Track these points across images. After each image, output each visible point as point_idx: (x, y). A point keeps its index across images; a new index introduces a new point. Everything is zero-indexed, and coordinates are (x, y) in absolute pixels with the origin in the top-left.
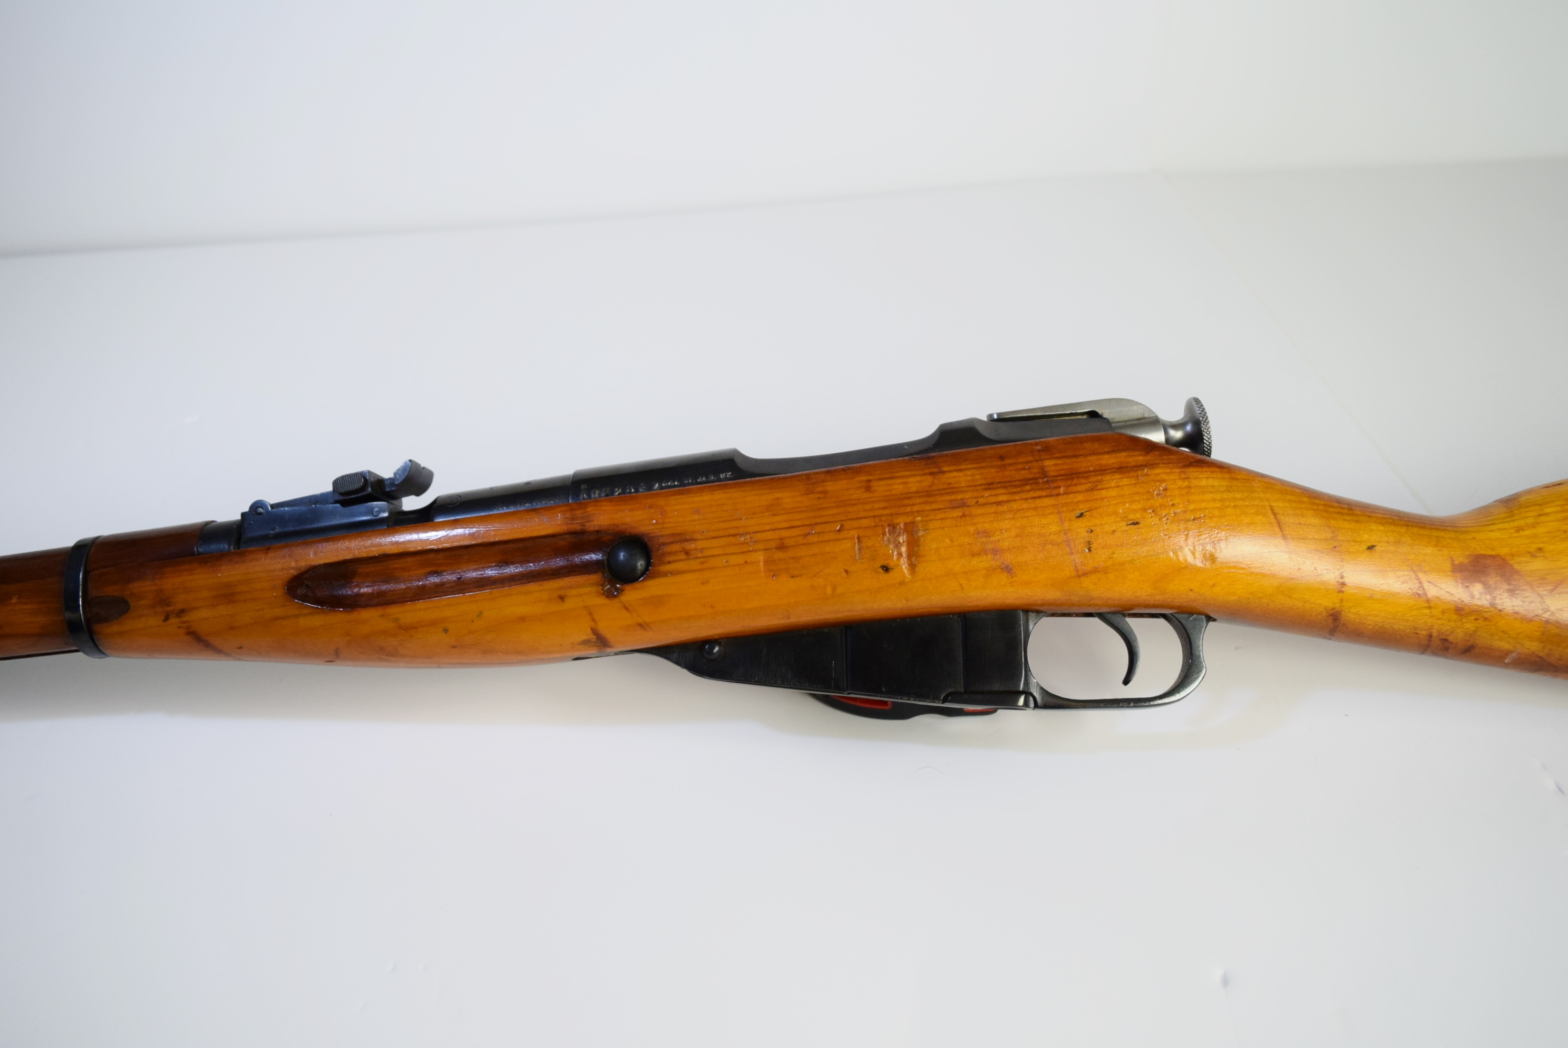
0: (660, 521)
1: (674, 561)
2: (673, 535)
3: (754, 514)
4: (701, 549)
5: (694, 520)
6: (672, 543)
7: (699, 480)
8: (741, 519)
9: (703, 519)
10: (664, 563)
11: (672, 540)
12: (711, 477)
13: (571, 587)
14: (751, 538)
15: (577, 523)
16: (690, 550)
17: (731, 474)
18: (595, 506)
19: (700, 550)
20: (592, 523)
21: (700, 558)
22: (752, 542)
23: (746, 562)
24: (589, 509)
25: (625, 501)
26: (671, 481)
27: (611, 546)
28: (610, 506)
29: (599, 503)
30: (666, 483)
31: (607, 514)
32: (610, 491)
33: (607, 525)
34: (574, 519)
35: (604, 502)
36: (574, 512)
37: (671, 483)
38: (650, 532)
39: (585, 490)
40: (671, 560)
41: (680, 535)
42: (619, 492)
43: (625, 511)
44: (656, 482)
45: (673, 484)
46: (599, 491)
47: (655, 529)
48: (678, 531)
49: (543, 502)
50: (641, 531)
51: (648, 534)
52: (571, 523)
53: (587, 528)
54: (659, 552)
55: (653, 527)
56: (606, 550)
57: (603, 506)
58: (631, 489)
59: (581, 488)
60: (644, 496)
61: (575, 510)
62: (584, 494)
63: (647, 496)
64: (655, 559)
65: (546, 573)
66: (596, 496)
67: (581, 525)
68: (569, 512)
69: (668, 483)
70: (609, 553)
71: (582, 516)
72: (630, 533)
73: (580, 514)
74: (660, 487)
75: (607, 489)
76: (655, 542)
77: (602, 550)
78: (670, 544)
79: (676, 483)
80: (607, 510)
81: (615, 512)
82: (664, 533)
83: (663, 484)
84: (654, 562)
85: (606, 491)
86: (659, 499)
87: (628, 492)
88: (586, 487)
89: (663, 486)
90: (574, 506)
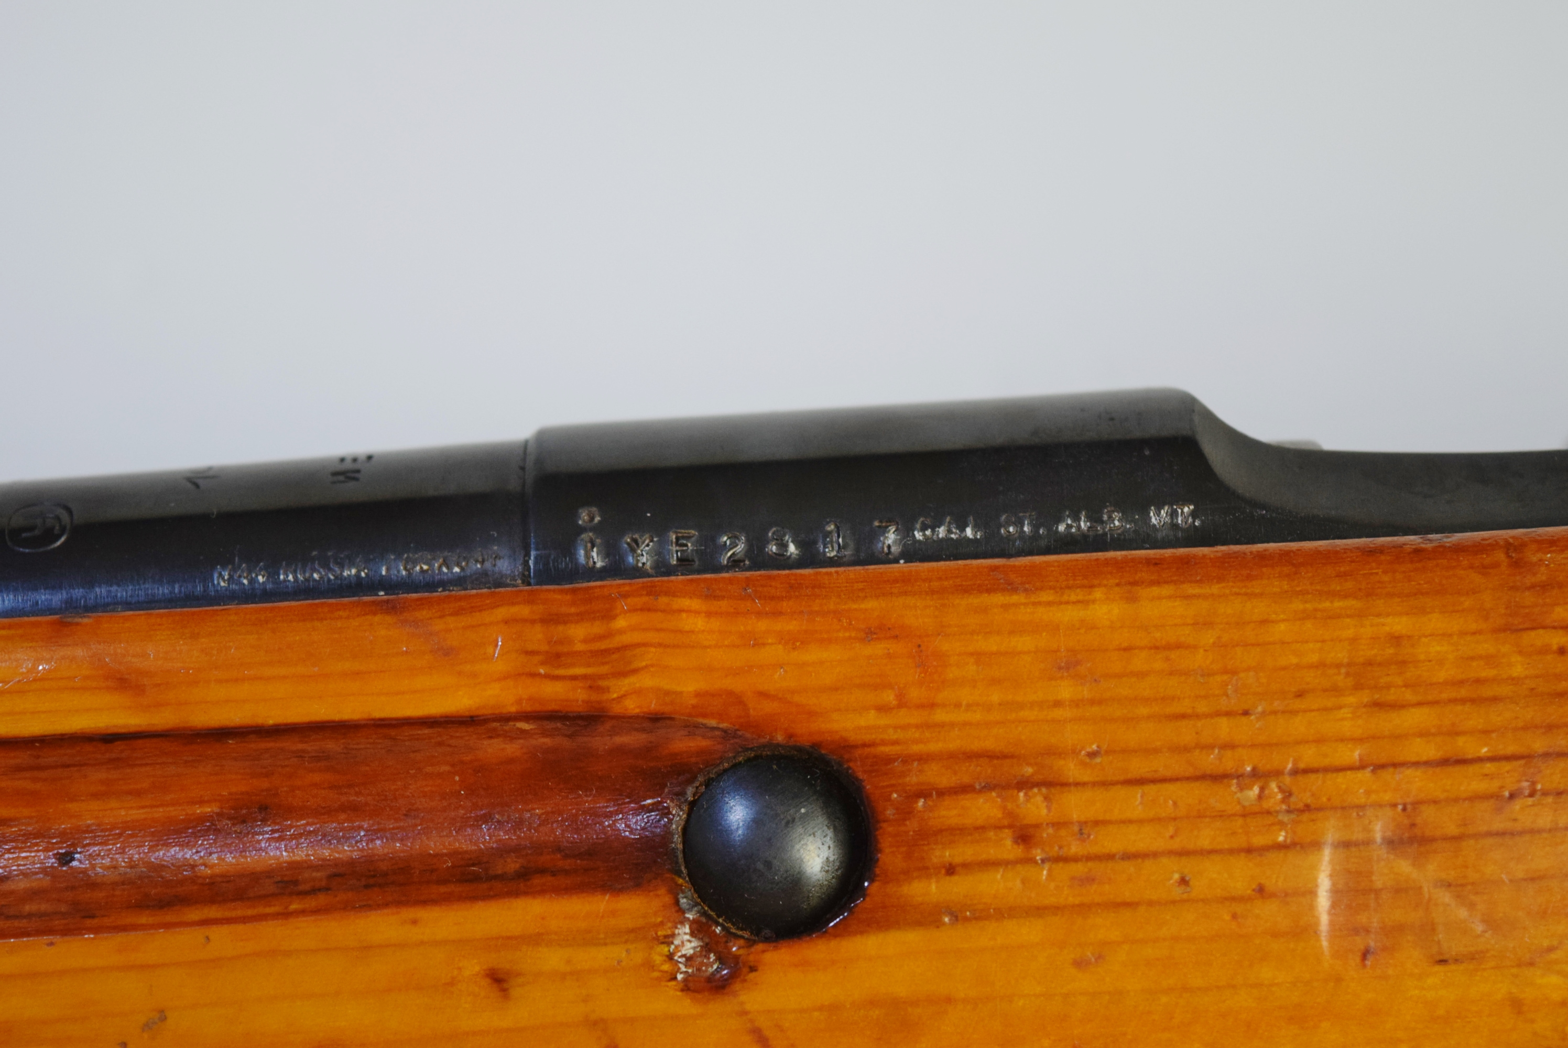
0: (915, 694)
1: (967, 866)
2: (970, 756)
3: (1300, 695)
4: (1083, 824)
5: (1058, 704)
6: (964, 789)
7: (1062, 528)
8: (1246, 713)
9: (1092, 702)
10: (925, 871)
11: (966, 780)
12: (1111, 519)
13: (536, 939)
14: (1288, 794)
15: (574, 678)
16: (1037, 826)
17: (1194, 514)
18: (647, 609)
19: (1076, 828)
20: (627, 684)
21: (1075, 859)
22: (1289, 811)
23: (1261, 890)
24: (621, 623)
25: (772, 598)
26: (949, 523)
27: (701, 779)
28: (709, 614)
29: (663, 600)
30: (930, 530)
31: (693, 647)
32: (703, 548)
33: (698, 694)
34: (558, 656)
35: (684, 597)
36: (561, 628)
37: (952, 530)
38: (874, 736)
39: (593, 529)
40: (958, 860)
41: (998, 758)
42: (738, 553)
43: (770, 641)
44: (887, 522)
45: (960, 535)
46: (653, 538)
47: (896, 728)
48: (990, 744)
49: (418, 568)
50: (837, 732)
51: (864, 745)
52: (547, 676)
53: (614, 699)
54: (905, 825)
55: (884, 720)
56: (682, 793)
57: (681, 611)
58: (785, 546)
59: (580, 522)
60: (847, 583)
61: (565, 623)
62: (593, 547)
63: (863, 584)
64: (887, 850)
65: (432, 871)
66: (644, 564)
67: (590, 687)
68: (538, 627)
69: (939, 527)
70: (692, 804)
71: (591, 651)
72: (791, 736)
73: (585, 641)
74: (904, 545)
75: (686, 531)
76: (893, 782)
77: (666, 790)
78: (956, 793)
79: (972, 533)
80: (693, 632)
81: (726, 643)
82: (934, 747)
83: (916, 533)
84: (880, 863)
85: (685, 542)
86: (910, 601)
87: (775, 553)
88: (597, 519)
89: (919, 541)
90: (558, 596)
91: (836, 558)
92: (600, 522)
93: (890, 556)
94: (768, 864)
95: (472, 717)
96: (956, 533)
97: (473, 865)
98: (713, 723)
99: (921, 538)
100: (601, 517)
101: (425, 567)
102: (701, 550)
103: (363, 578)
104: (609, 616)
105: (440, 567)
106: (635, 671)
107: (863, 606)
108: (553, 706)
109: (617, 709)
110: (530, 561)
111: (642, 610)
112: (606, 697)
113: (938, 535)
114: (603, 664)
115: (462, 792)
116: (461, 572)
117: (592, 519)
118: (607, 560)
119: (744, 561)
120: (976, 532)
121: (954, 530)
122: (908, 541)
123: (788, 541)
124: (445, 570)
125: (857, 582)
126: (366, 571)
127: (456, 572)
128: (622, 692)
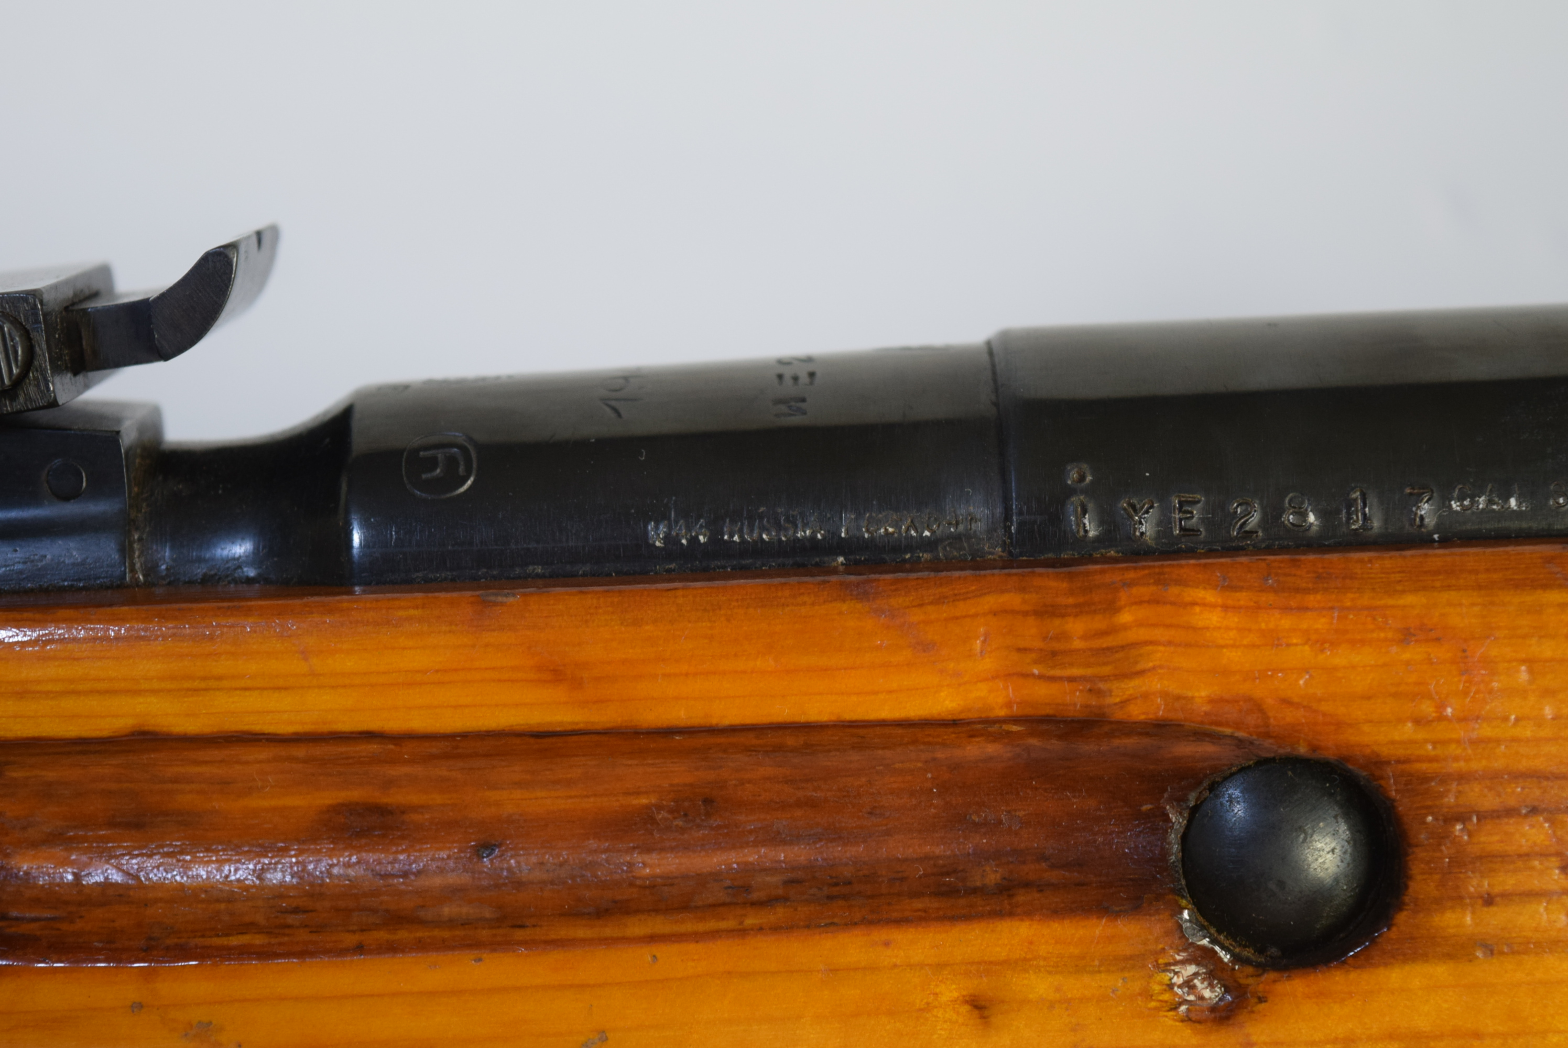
0: (1455, 707)
1: (1507, 897)
2: (1517, 776)
6: (1510, 812)
10: (1458, 900)
11: (1512, 802)
13: (1022, 964)
15: (1071, 679)
18: (1155, 601)
20: (1131, 687)
24: (1126, 617)
25: (1297, 590)
26: (1491, 490)
27: (1206, 784)
28: (1226, 608)
29: (1174, 590)
30: (1469, 500)
31: (1208, 646)
32: (1210, 516)
33: (1211, 701)
34: (1054, 654)
35: (1197, 587)
36: (1057, 622)
37: (1494, 500)
38: (1409, 752)
39: (1084, 491)
40: (1497, 890)
41: (1547, 778)
42: (1249, 523)
43: (1295, 641)
44: (1420, 488)
45: (1502, 507)
46: (1153, 504)
47: (1435, 743)
48: (1539, 764)
49: (882, 530)
50: (1368, 746)
51: (1398, 762)
52: (1041, 677)
53: (1116, 704)
54: (1441, 851)
55: (1421, 735)
56: (1184, 799)
57: (1194, 604)
58: (1304, 515)
59: (1069, 482)
60: (1383, 573)
61: (1063, 616)
62: (1084, 512)
63: (1401, 575)
64: (1419, 877)
65: (903, 879)
66: (1142, 534)
67: (1090, 690)
68: (1031, 620)
69: (1480, 497)
70: (1194, 810)
71: (1091, 649)
72: (1315, 748)
73: (1084, 637)
74: (1440, 516)
75: (1191, 496)
76: (1429, 803)
77: (1166, 795)
78: (1499, 817)
79: (1516, 505)
80: (1207, 628)
81: (1245, 642)
82: (1476, 766)
83: (1453, 502)
84: (1411, 890)
85: (1190, 509)
86: (1453, 595)
87: (1291, 523)
88: (1089, 478)
89: (1456, 512)
90: (1053, 584)
91: (1361, 531)
92: (1092, 482)
93: (1423, 530)
94: (1281, 884)
95: (954, 720)
96: (1497, 504)
97: (948, 874)
98: (1228, 731)
99: (1458, 508)
100: (1093, 477)
101: (891, 530)
102: (1208, 518)
103: (819, 540)
104: (1112, 608)
105: (908, 530)
106: (1141, 673)
107: (1401, 602)
108: (1049, 711)
109: (1119, 715)
110: (1013, 528)
111: (1149, 602)
112: (1109, 700)
113: (1478, 506)
114: (1105, 664)
115: (935, 790)
116: (931, 535)
117: (1082, 478)
118: (1101, 528)
119: (1257, 532)
120: (1521, 503)
121: (1496, 499)
122: (1444, 512)
123: (1306, 510)
124: (913, 533)
125: (1394, 573)
126: (822, 532)
127: (926, 536)
128: (1125, 697)
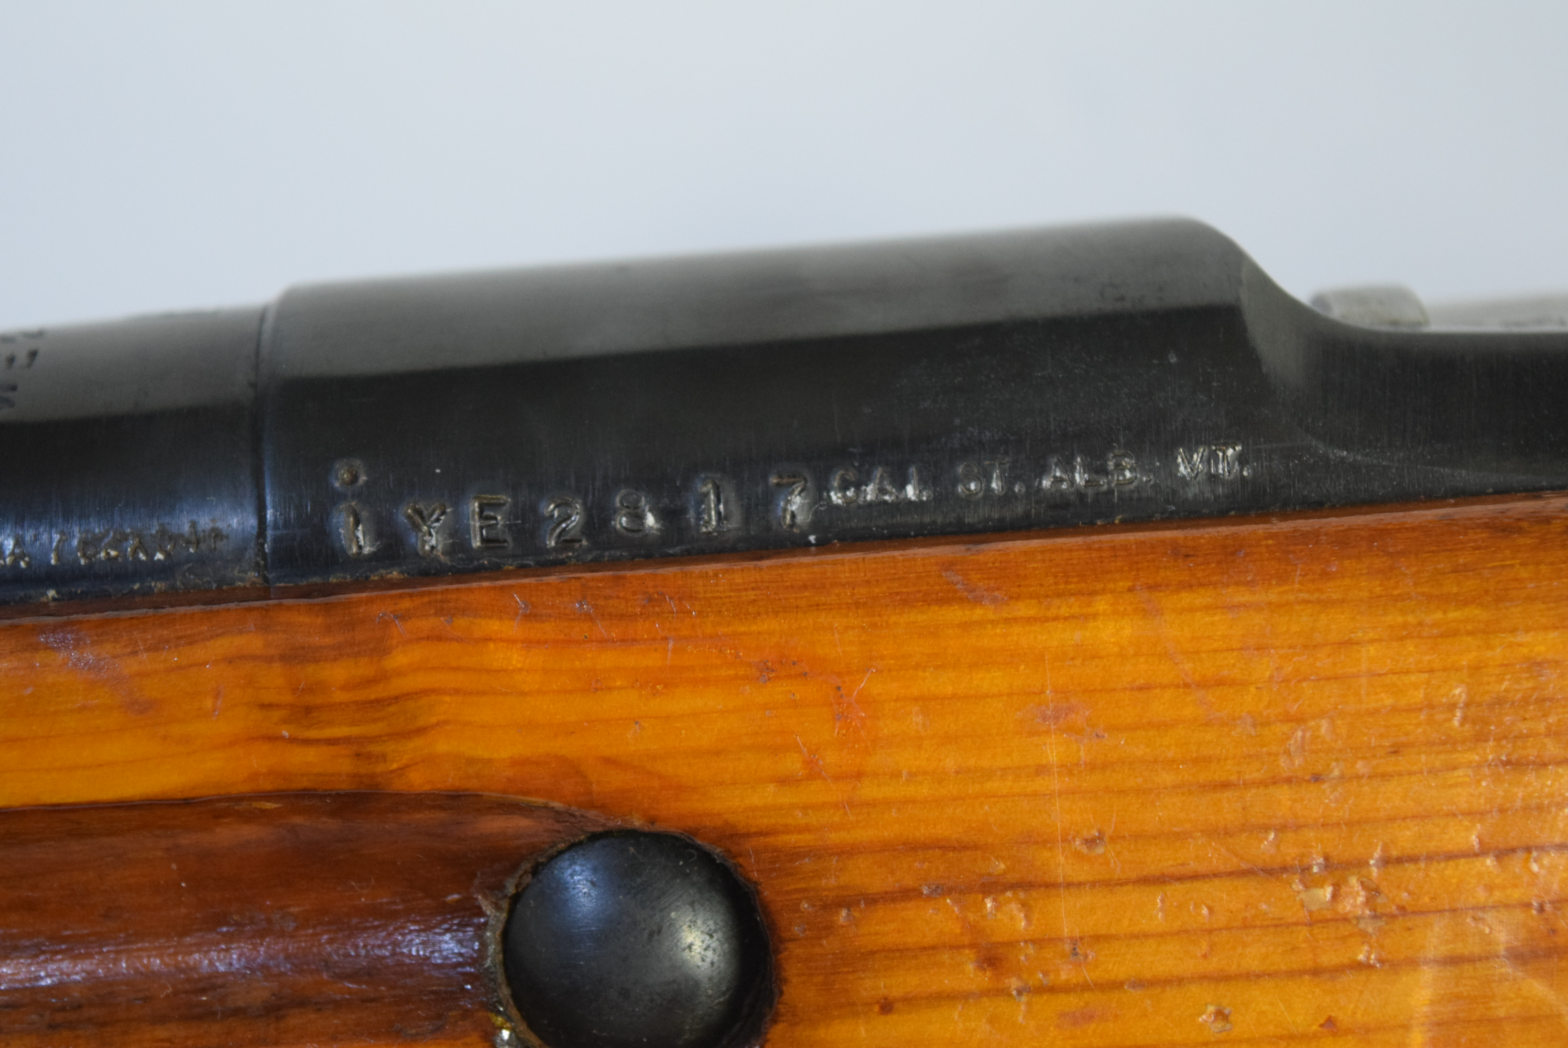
0: (831, 759)
1: (911, 1001)
2: (914, 847)
3: (1396, 751)
4: (1074, 941)
5: (1041, 770)
6: (907, 894)
7: (1046, 483)
8: (1317, 778)
9: (1092, 767)
10: (850, 1008)
11: (909, 881)
12: (1119, 468)
14: (1373, 891)
15: (331, 742)
16: (1011, 944)
17: (1242, 459)
18: (437, 638)
19: (1067, 947)
20: (412, 749)
21: (1067, 989)
22: (1375, 917)
23: (1330, 1023)
24: (399, 659)
25: (622, 617)
26: (882, 476)
27: (526, 866)
28: (529, 644)
29: (462, 622)
30: (853, 489)
31: (506, 694)
32: (519, 522)
33: (515, 762)
34: (308, 710)
35: (491, 617)
36: (311, 669)
37: (886, 489)
38: (773, 821)
39: (357, 496)
40: (896, 993)
41: (954, 849)
42: (570, 530)
43: (619, 683)
44: (789, 477)
45: (897, 497)
46: (445, 509)
47: (805, 808)
48: (943, 830)
49: (103, 555)
50: (719, 815)
51: (760, 834)
52: (293, 740)
53: (392, 772)
54: (821, 945)
55: (787, 797)
56: (500, 887)
57: (487, 639)
58: (639, 517)
59: (337, 484)
60: (732, 591)
61: (317, 661)
62: (357, 523)
63: (755, 592)
64: (795, 980)
65: (146, 999)
66: (433, 548)
67: (358, 755)
68: (277, 667)
69: (867, 485)
70: (515, 899)
71: (356, 703)
72: (652, 821)
73: (346, 687)
74: (816, 513)
75: (494, 497)
76: (802, 885)
77: (476, 882)
78: (893, 900)
79: (914, 494)
80: (505, 671)
81: (555, 687)
82: (863, 835)
83: (832, 494)
84: (786, 997)
85: (492, 514)
86: (823, 619)
87: (625, 528)
88: (363, 478)
89: (837, 507)
90: (304, 619)
91: (716, 534)
92: (367, 483)
93: (795, 530)
94: (625, 993)
95: (185, 799)
96: (891, 494)
97: (203, 991)
98: (539, 800)
99: (840, 501)
100: (368, 476)
101: (113, 553)
102: (516, 525)
103: (23, 570)
104: (380, 650)
105: (135, 552)
106: (421, 731)
107: (754, 628)
108: (304, 783)
109: (399, 785)
110: (266, 546)
111: (428, 638)
112: (380, 768)
113: (865, 497)
114: (375, 721)
115: (183, 885)
116: (165, 558)
117: (355, 479)
118: (378, 543)
119: (580, 541)
120: (921, 492)
121: (889, 488)
122: (821, 506)
123: (644, 511)
124: (142, 557)
125: (746, 590)
126: (27, 559)
127: (159, 560)
128: (404, 761)
